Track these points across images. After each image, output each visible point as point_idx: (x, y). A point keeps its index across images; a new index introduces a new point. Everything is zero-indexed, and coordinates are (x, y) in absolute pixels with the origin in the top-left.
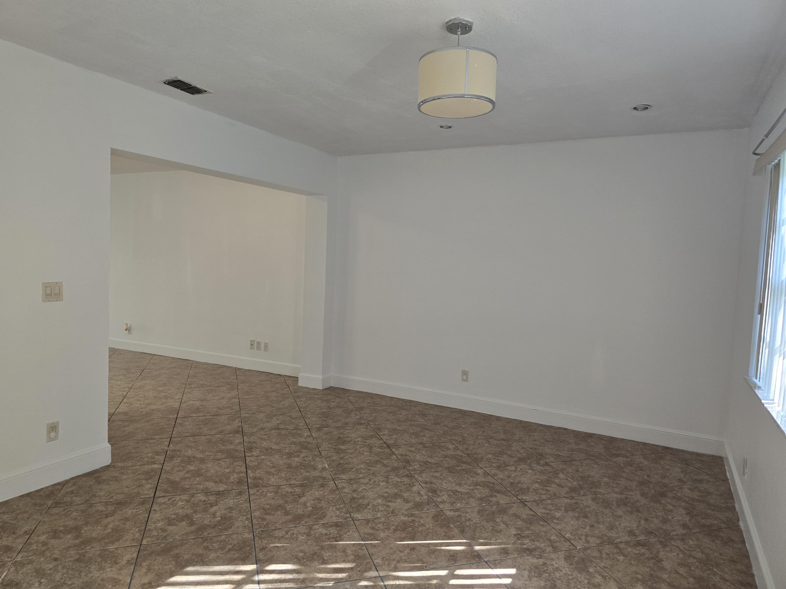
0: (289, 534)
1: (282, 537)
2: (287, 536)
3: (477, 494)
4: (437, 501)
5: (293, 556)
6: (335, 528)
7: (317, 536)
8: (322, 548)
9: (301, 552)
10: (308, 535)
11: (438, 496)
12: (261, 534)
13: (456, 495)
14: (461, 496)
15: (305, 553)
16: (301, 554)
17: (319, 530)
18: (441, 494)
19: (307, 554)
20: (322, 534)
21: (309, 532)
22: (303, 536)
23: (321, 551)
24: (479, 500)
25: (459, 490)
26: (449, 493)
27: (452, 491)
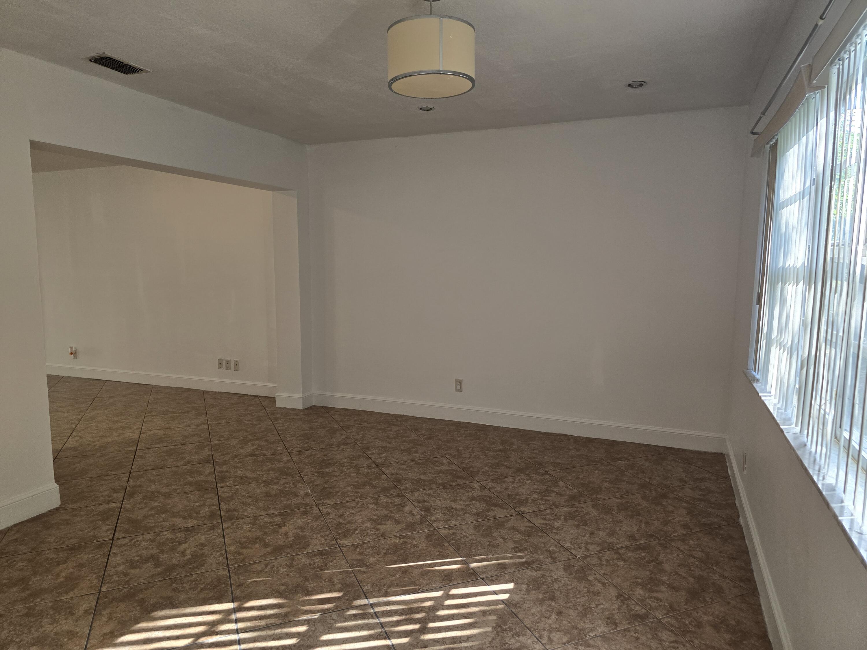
0: (269, 567)
1: (262, 571)
2: (267, 570)
3: (473, 510)
4: (430, 520)
5: (273, 590)
6: (319, 556)
7: (300, 567)
8: (306, 579)
9: (283, 585)
10: (290, 566)
11: (432, 514)
12: (238, 570)
13: (451, 512)
14: (456, 512)
15: (287, 586)
16: (283, 588)
17: (302, 561)
18: (434, 513)
19: (290, 587)
20: (306, 564)
21: (292, 563)
22: (285, 568)
23: (305, 582)
24: (475, 515)
25: (454, 507)
26: (444, 510)
27: (446, 508)
